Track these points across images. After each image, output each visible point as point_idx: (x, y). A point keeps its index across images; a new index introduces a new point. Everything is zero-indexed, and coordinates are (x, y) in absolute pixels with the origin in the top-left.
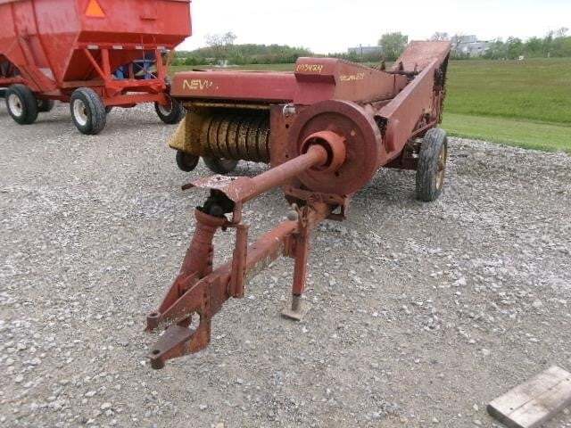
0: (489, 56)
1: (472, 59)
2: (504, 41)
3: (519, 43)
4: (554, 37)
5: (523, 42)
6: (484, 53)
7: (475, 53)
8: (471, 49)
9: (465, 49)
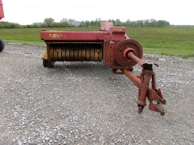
0: (80, 26)
1: (76, 27)
2: (84, 21)
3: (89, 22)
4: (98, 21)
5: (90, 22)
6: (79, 25)
7: (76, 25)
8: (75, 24)
9: (73, 24)
